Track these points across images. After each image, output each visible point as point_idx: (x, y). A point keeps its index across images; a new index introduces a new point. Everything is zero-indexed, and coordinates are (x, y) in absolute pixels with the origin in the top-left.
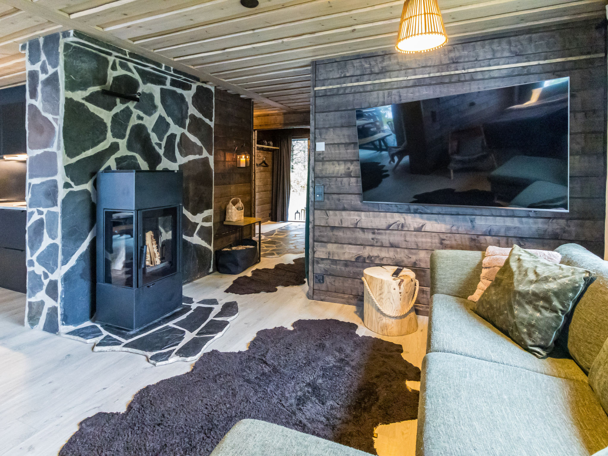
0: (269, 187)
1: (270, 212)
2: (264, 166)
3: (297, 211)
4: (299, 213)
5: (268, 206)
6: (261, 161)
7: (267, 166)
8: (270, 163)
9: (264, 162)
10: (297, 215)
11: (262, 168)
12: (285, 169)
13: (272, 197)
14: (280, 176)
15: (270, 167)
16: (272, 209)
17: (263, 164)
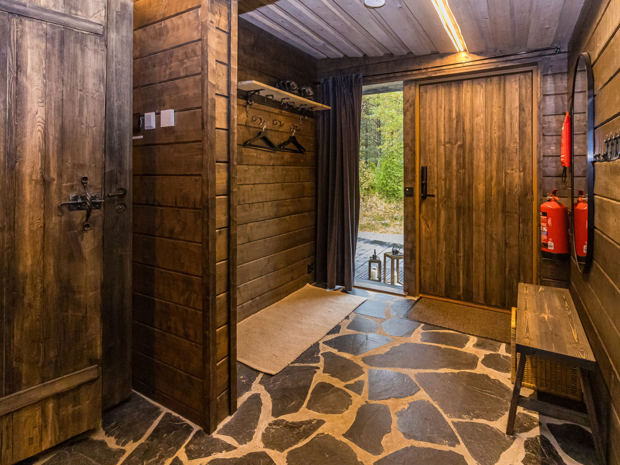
0: (308, 202)
1: (309, 261)
2: (294, 151)
3: (375, 257)
4: (379, 262)
5: (305, 248)
6: (286, 137)
7: (300, 150)
8: (308, 146)
9: (293, 140)
10: (375, 266)
11: (287, 156)
12: (346, 154)
13: (316, 225)
14: (334, 179)
15: (309, 155)
16: (315, 253)
17: (291, 146)
